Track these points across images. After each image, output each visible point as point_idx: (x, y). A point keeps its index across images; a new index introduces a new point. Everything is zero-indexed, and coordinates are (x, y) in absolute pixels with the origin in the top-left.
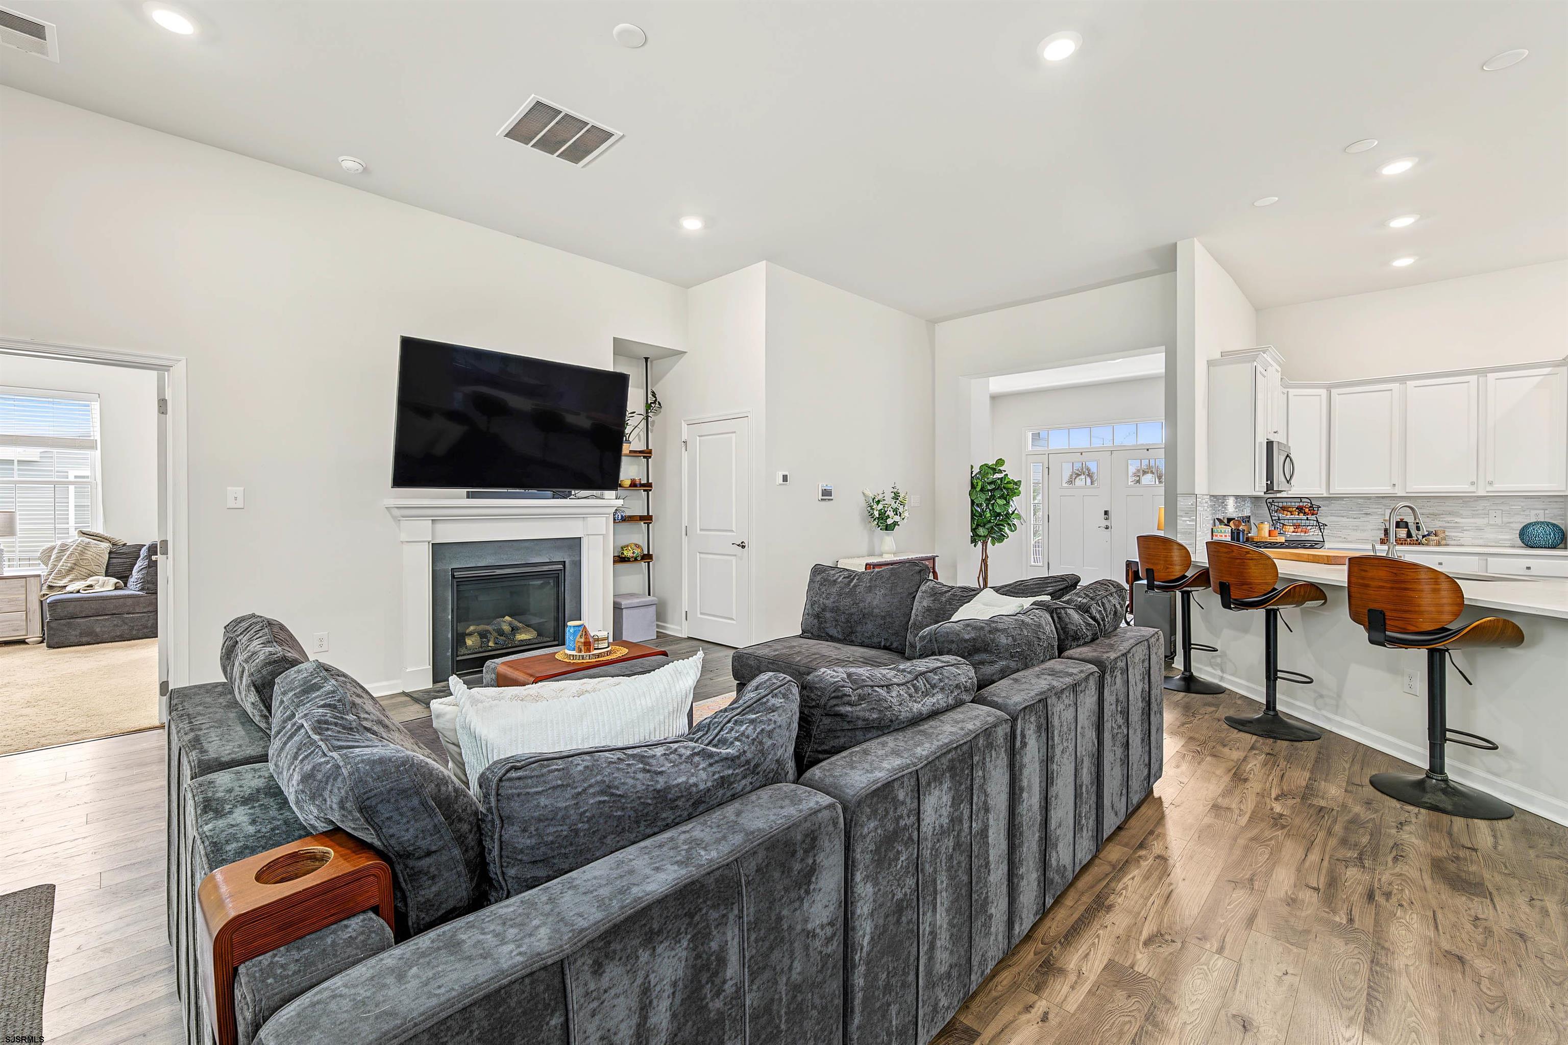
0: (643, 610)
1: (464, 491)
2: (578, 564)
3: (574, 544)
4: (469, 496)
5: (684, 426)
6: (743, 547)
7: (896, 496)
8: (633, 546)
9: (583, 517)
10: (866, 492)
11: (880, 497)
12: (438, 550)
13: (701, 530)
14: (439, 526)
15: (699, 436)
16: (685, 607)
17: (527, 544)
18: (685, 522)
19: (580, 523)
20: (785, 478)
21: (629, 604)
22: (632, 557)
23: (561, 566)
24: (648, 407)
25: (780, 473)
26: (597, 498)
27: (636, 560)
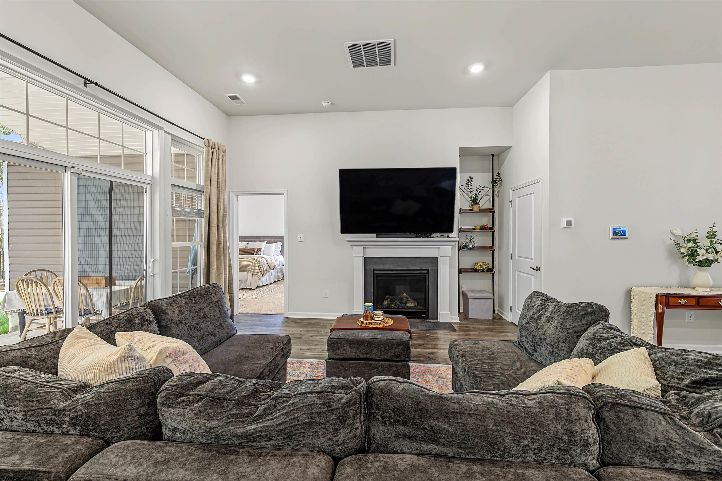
0: (483, 301)
1: (375, 235)
2: (436, 272)
3: (434, 261)
4: (378, 236)
5: (511, 192)
6: (537, 270)
7: (711, 236)
8: (481, 263)
9: (438, 247)
10: (674, 232)
11: (693, 236)
12: (367, 261)
13: (518, 257)
14: (368, 250)
15: (518, 198)
16: (511, 304)
17: (409, 260)
18: (511, 252)
19: (436, 250)
20: (569, 223)
21: (473, 296)
22: (480, 270)
23: (426, 272)
24: (494, 182)
25: (564, 219)
26: (445, 237)
27: (483, 271)
